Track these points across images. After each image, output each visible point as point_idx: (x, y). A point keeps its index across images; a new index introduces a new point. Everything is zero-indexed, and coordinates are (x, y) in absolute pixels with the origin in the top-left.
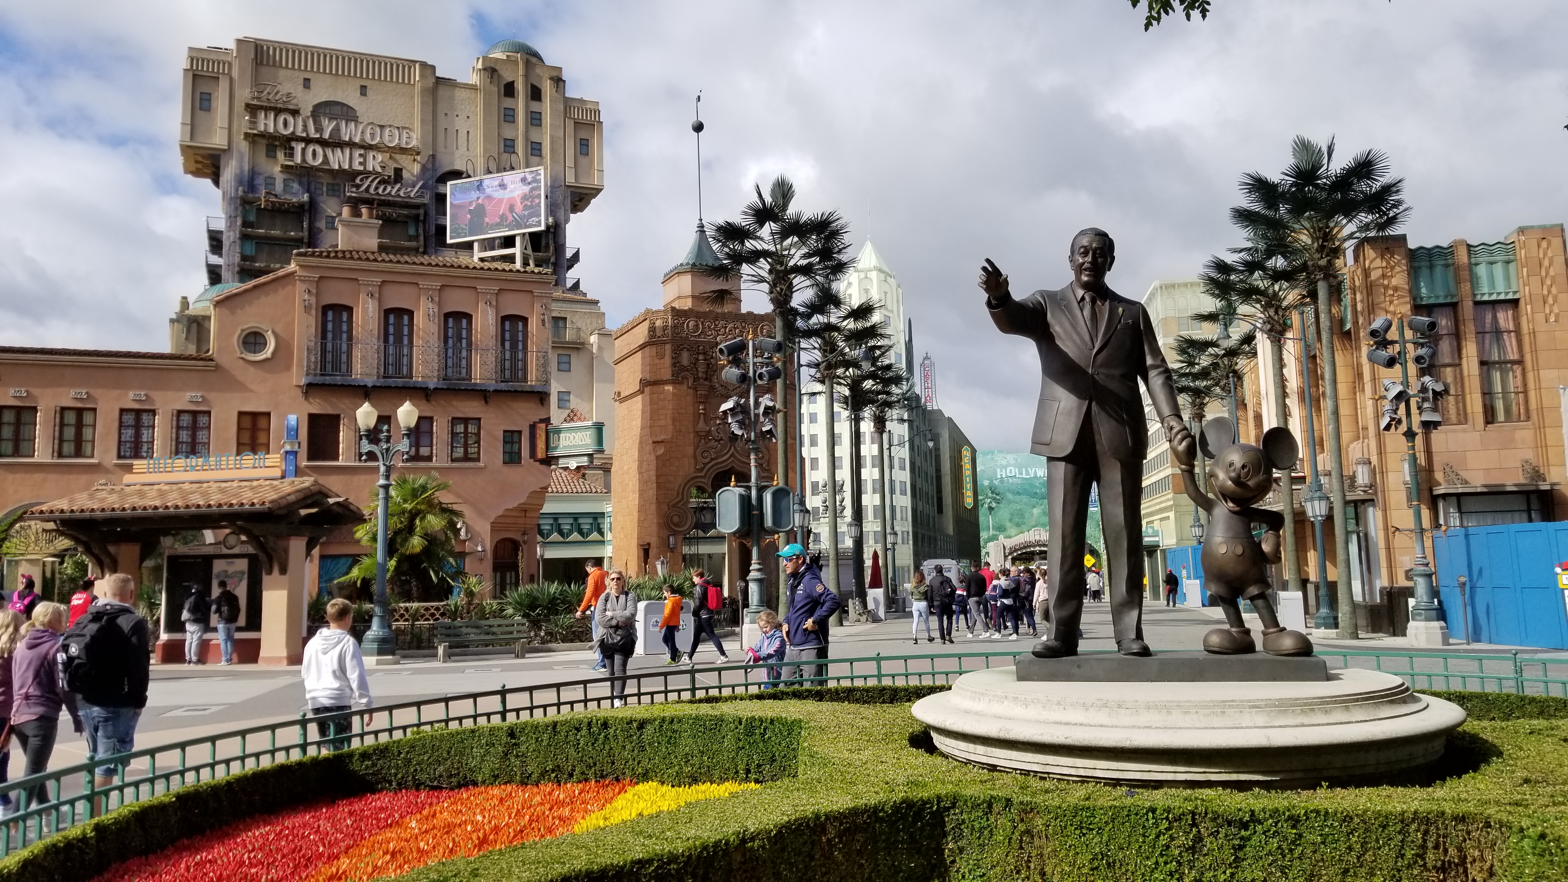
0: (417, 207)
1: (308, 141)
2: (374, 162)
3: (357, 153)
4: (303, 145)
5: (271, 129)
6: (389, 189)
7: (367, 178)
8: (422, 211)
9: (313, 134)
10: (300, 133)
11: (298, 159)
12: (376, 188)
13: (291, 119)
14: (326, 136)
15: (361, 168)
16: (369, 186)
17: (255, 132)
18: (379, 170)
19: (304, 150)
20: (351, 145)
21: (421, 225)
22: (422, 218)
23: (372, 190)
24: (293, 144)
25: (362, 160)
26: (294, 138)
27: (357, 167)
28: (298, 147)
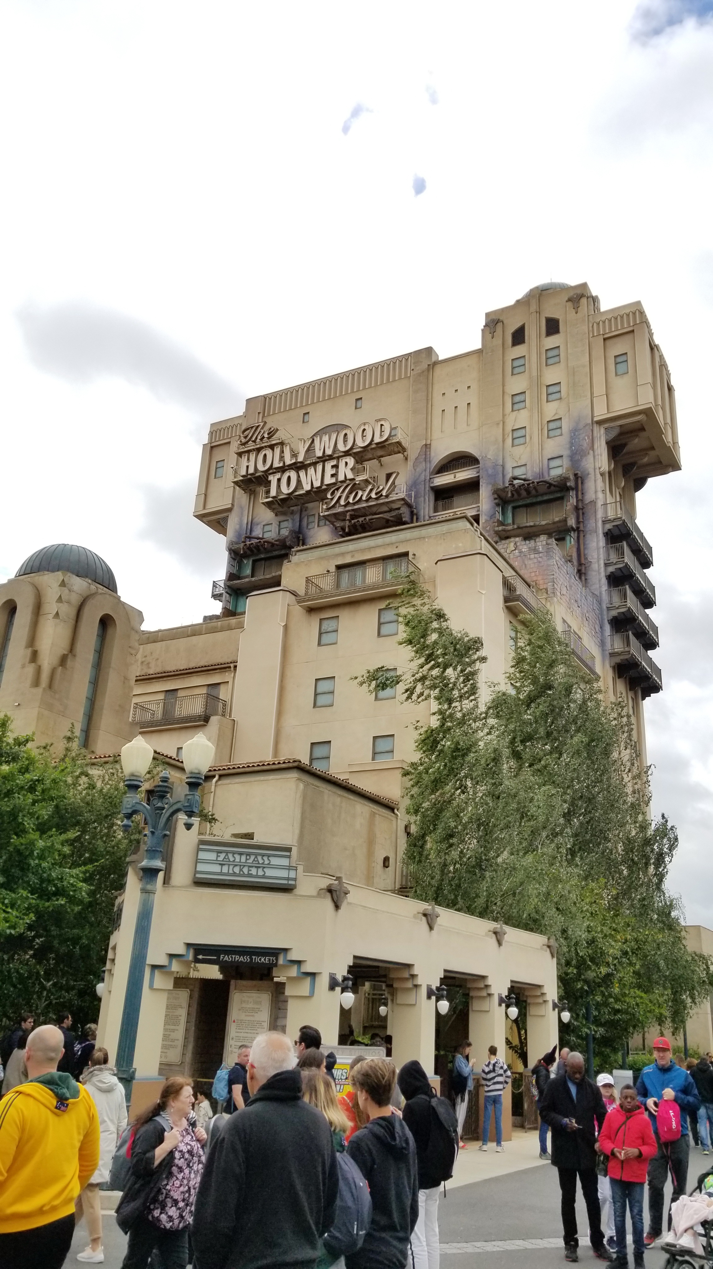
1: (283, 469)
2: (346, 469)
3: (329, 465)
4: (278, 476)
5: (253, 470)
6: (360, 493)
7: (338, 489)
9: (288, 461)
10: (277, 464)
11: (273, 492)
12: (347, 497)
13: (269, 452)
14: (300, 459)
15: (333, 480)
16: (340, 498)
17: (239, 478)
18: (350, 476)
19: (279, 480)
20: (324, 459)
23: (342, 502)
24: (271, 478)
25: (334, 472)
26: (272, 470)
27: (328, 480)
28: (273, 479)
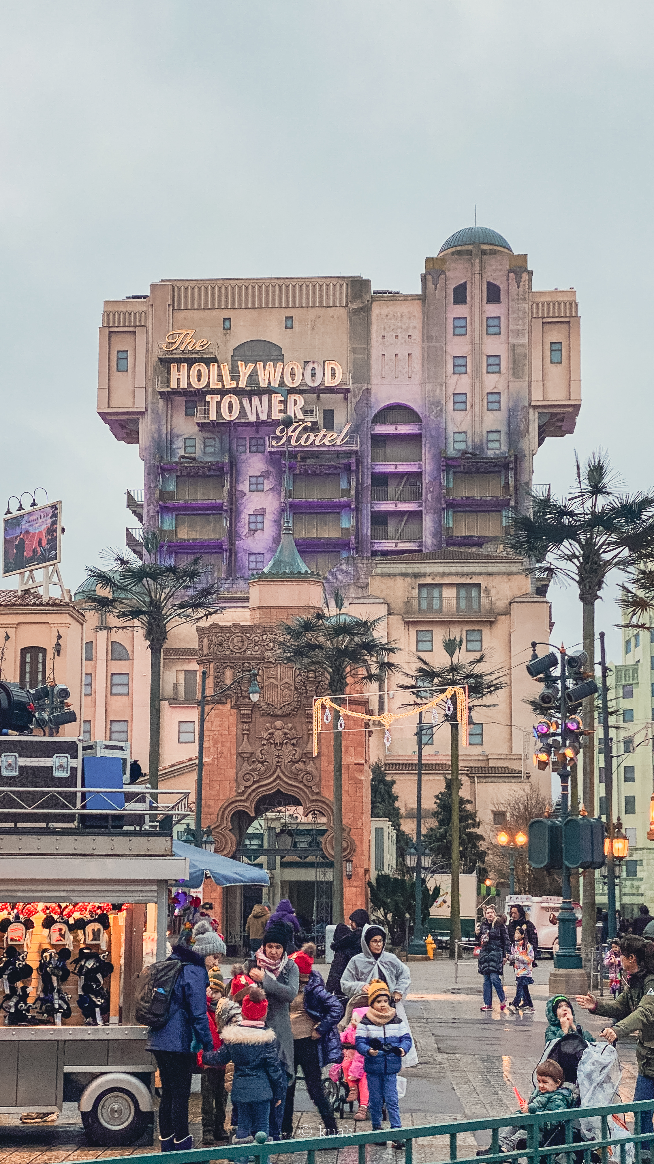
0: (349, 454)
1: (223, 392)
2: (295, 408)
3: (276, 398)
4: (217, 398)
5: (184, 385)
6: (312, 437)
7: (288, 427)
8: (353, 460)
9: (229, 384)
10: (215, 384)
11: (214, 415)
12: (299, 438)
14: (242, 384)
15: (282, 416)
16: (290, 437)
17: (169, 389)
18: (301, 416)
19: (219, 403)
21: (353, 477)
22: (353, 468)
23: (293, 443)
24: (208, 398)
25: (282, 407)
26: (208, 390)
28: (212, 400)
